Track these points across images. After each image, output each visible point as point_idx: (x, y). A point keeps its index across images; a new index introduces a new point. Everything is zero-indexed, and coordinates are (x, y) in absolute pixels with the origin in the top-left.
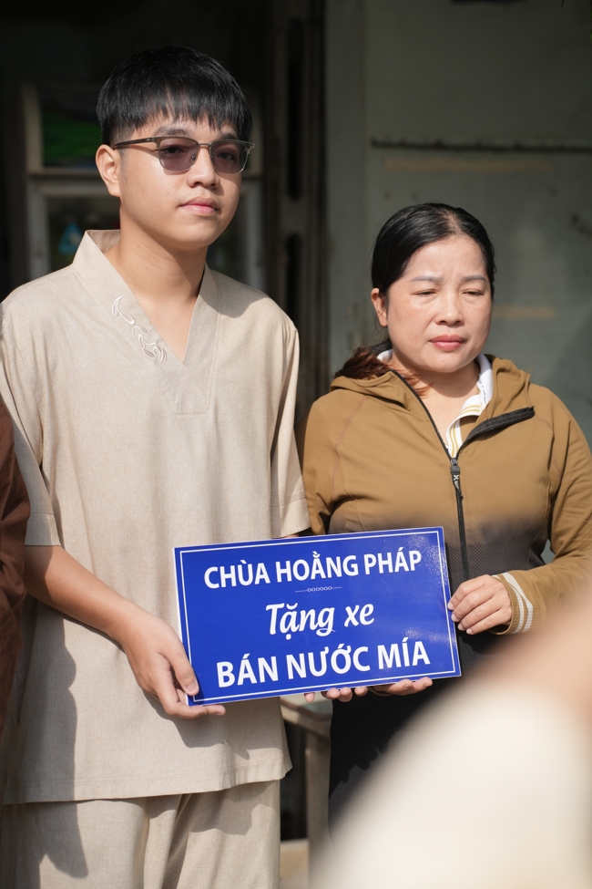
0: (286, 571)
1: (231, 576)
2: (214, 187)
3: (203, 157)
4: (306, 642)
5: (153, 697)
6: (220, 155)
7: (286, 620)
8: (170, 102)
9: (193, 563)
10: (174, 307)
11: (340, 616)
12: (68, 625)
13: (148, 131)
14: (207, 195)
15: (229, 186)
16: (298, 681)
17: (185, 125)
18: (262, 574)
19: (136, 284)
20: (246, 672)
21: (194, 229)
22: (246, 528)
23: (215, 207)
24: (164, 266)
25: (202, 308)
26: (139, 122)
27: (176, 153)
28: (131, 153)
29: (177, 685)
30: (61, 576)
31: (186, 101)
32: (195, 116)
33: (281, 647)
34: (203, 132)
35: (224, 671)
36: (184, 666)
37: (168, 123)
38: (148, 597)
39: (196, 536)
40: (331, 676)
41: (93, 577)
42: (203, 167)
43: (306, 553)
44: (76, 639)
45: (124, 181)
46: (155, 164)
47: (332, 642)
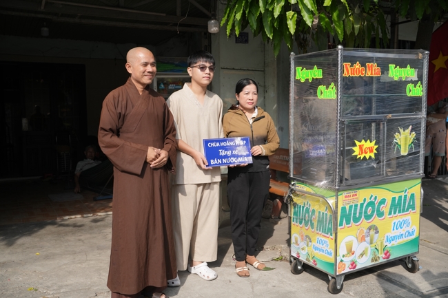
0: (222, 144)
1: (213, 145)
2: (209, 74)
3: (207, 69)
4: (226, 157)
5: (199, 166)
6: (211, 69)
7: (222, 153)
8: (202, 60)
9: (206, 142)
10: (201, 96)
11: (232, 152)
12: (182, 153)
13: (197, 65)
14: (208, 76)
15: (212, 74)
16: (225, 163)
17: (204, 63)
18: (218, 144)
19: (194, 92)
20: (216, 162)
21: (206, 82)
23: (210, 78)
24: (199, 89)
25: (206, 96)
26: (196, 63)
27: (203, 68)
28: (194, 68)
29: (204, 164)
30: (181, 144)
31: (205, 59)
32: (206, 62)
33: (221, 158)
34: (208, 65)
35: (212, 161)
36: (205, 160)
37: (201, 63)
38: (197, 148)
40: (230, 163)
41: (187, 144)
42: (207, 71)
43: (226, 141)
44: (183, 156)
45: (192, 74)
46: (199, 70)
47: (230, 157)
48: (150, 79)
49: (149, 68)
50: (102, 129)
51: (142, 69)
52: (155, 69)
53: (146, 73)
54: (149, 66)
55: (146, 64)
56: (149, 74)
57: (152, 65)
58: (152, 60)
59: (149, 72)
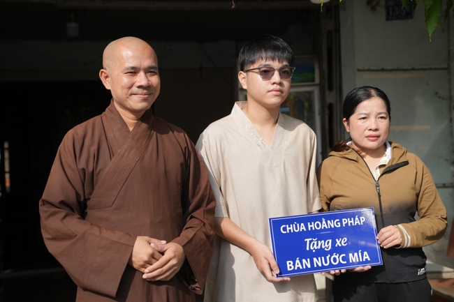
0: (312, 226)
1: (291, 228)
2: (280, 84)
3: (276, 74)
4: (321, 253)
6: (283, 73)
7: (312, 245)
8: (264, 55)
9: (276, 224)
10: (268, 128)
11: (334, 243)
13: (256, 66)
14: (278, 87)
15: (286, 83)
16: (318, 267)
17: (270, 62)
18: (303, 227)
19: (253, 120)
20: (298, 265)
22: (298, 210)
23: (281, 91)
24: (263, 113)
25: (278, 128)
26: (253, 62)
27: (267, 73)
28: (250, 73)
29: (272, 270)
31: (270, 54)
32: (273, 59)
33: (311, 255)
34: (276, 65)
35: (289, 265)
36: (274, 263)
37: (263, 62)
39: (278, 213)
40: (331, 266)
41: (241, 229)
42: (276, 77)
43: (319, 219)
45: (248, 83)
46: (259, 77)
47: (331, 253)
48: (145, 100)
49: (141, 79)
50: (46, 202)
51: (126, 80)
52: (155, 80)
53: (135, 89)
54: (142, 74)
55: (134, 71)
56: (140, 91)
57: (148, 71)
58: (148, 62)
59: (139, 87)
